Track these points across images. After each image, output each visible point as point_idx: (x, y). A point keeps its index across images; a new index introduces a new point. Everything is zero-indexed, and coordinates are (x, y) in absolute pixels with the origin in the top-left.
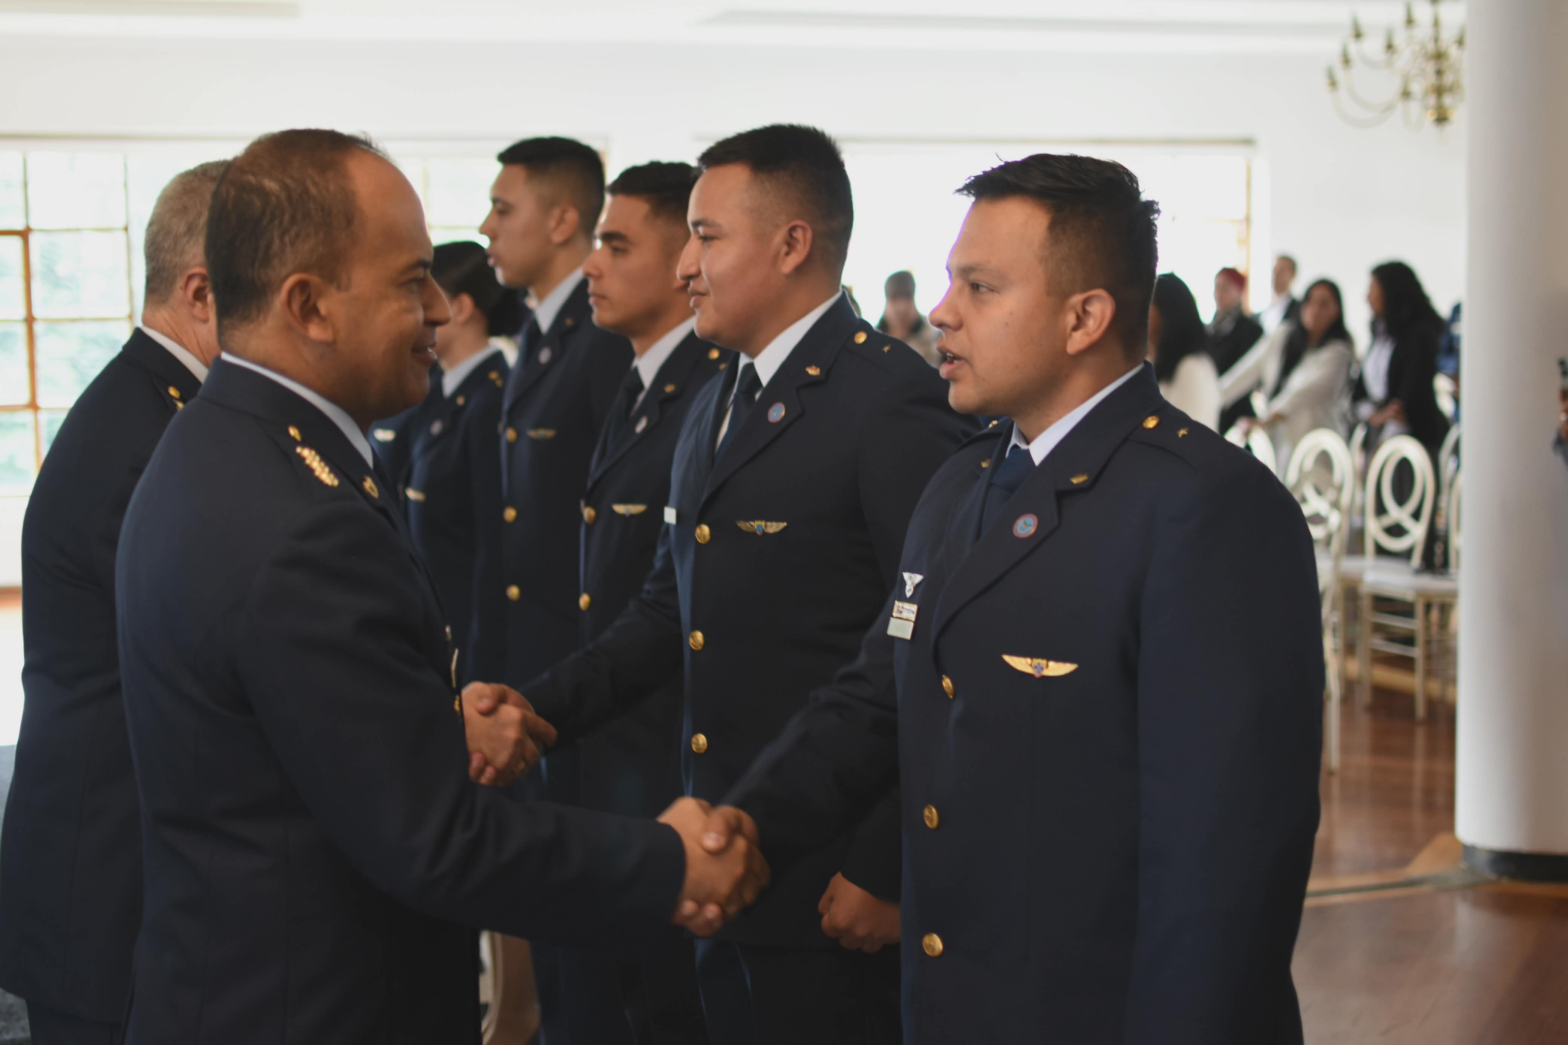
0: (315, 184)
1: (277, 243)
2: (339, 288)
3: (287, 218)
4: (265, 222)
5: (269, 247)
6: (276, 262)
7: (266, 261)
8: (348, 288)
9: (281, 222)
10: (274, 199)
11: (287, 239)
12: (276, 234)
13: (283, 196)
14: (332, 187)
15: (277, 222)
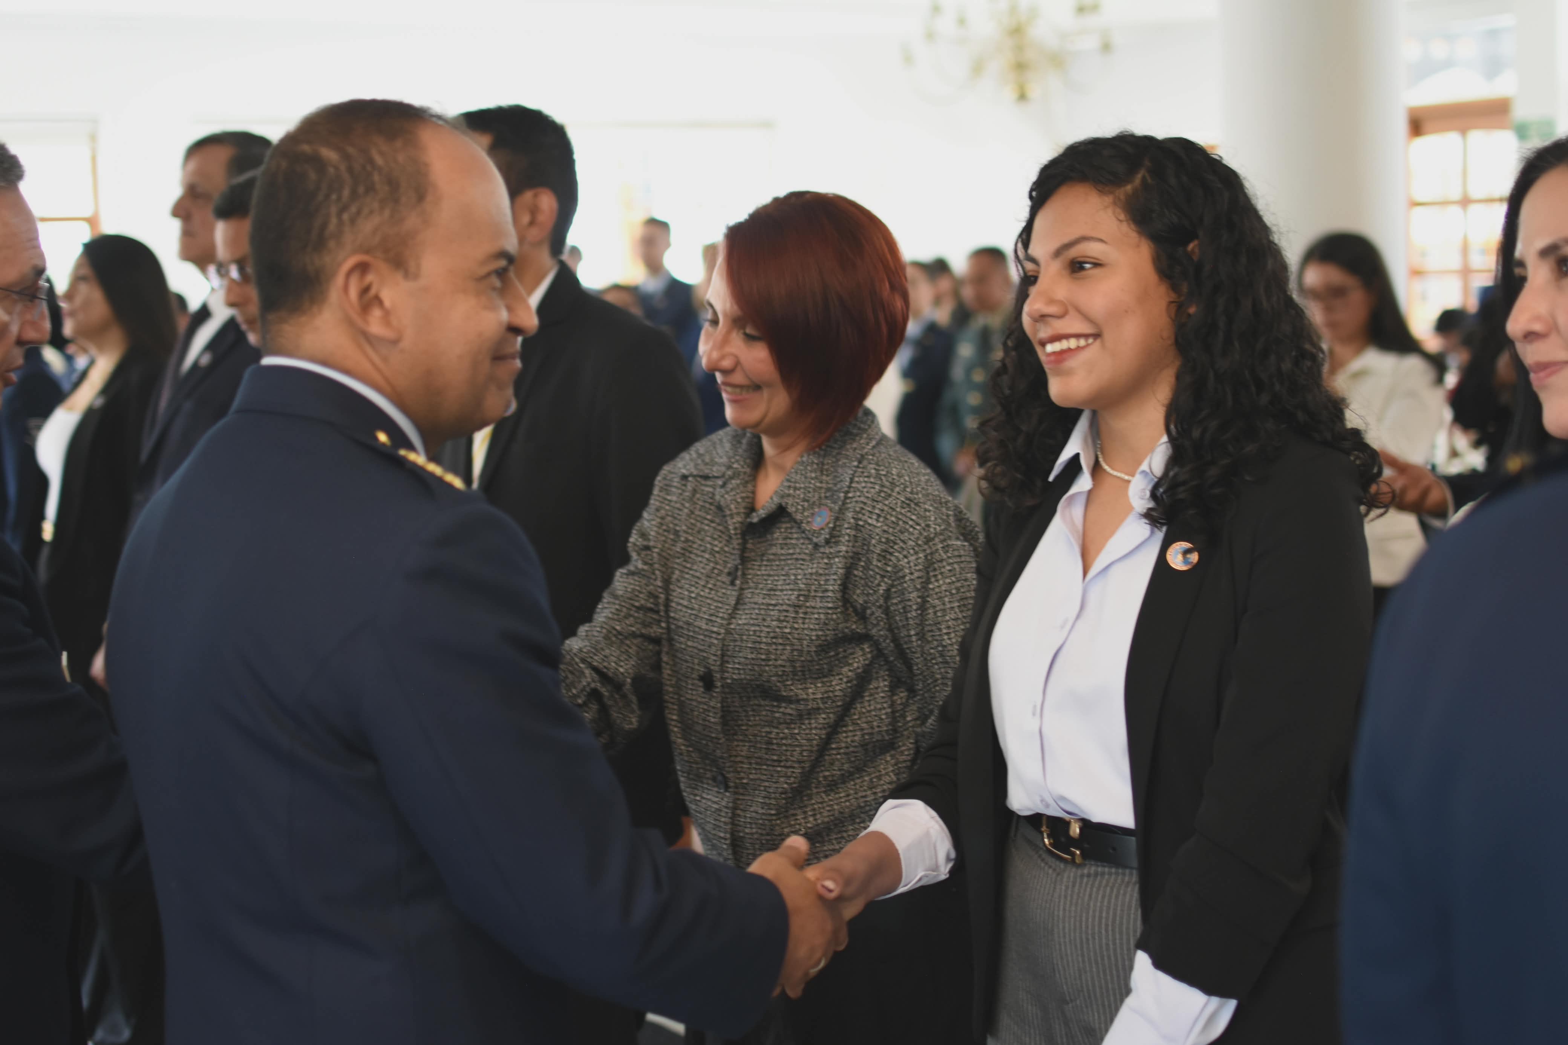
0: (382, 153)
1: (334, 221)
2: (407, 275)
3: (346, 193)
4: (320, 197)
5: (324, 226)
6: (332, 244)
7: (320, 244)
8: (416, 276)
9: (339, 198)
10: (331, 170)
11: (345, 216)
12: (333, 210)
13: (343, 167)
14: (401, 158)
15: (334, 197)
